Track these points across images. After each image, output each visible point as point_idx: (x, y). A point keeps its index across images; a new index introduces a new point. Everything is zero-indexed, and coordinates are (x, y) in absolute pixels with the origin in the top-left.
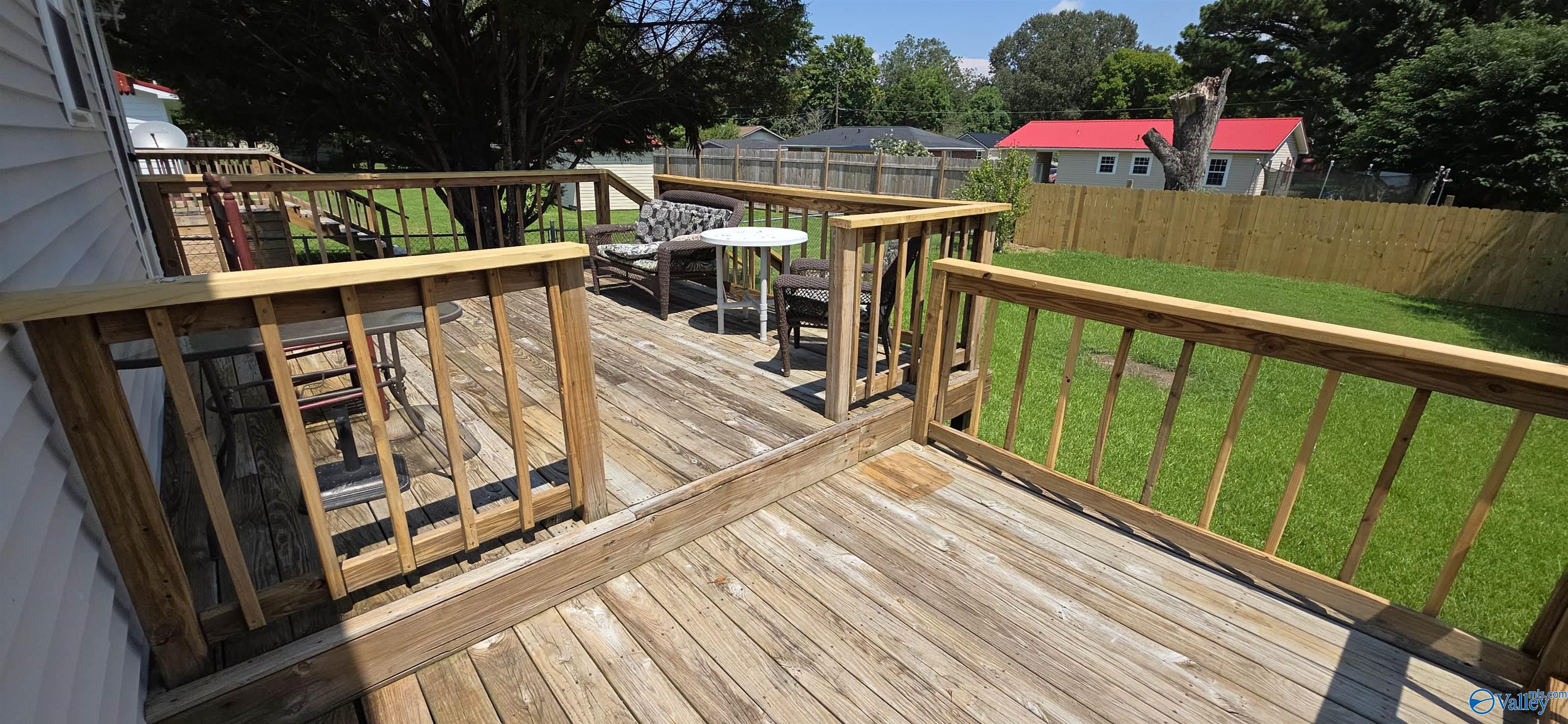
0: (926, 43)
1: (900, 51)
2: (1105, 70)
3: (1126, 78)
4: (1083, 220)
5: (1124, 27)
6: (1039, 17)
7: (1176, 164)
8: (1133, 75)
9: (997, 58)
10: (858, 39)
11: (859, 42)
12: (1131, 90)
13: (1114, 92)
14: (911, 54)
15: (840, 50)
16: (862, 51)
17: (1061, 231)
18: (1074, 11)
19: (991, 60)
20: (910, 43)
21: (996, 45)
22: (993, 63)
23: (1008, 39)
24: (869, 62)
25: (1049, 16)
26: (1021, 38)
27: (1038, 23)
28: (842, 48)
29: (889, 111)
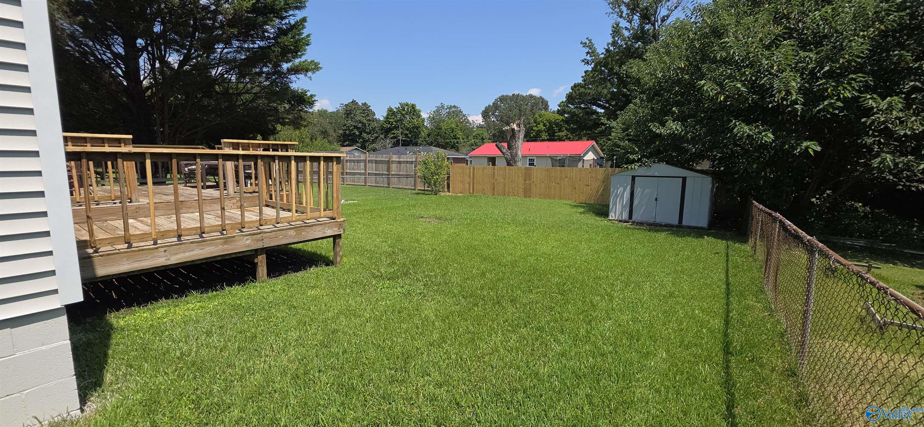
0: (451, 107)
1: (438, 111)
2: (535, 122)
3: (545, 125)
4: (475, 181)
5: (542, 102)
6: (503, 96)
7: (509, 157)
8: (548, 124)
9: (485, 114)
10: (413, 105)
11: (413, 106)
12: (548, 130)
13: (540, 131)
14: (444, 112)
15: (404, 110)
16: (415, 111)
17: (467, 186)
18: (519, 94)
19: (482, 116)
20: (443, 107)
21: (484, 109)
22: (484, 117)
23: (489, 106)
24: (419, 116)
25: (507, 96)
26: (495, 106)
27: (503, 99)
28: (404, 108)
29: (429, 140)
